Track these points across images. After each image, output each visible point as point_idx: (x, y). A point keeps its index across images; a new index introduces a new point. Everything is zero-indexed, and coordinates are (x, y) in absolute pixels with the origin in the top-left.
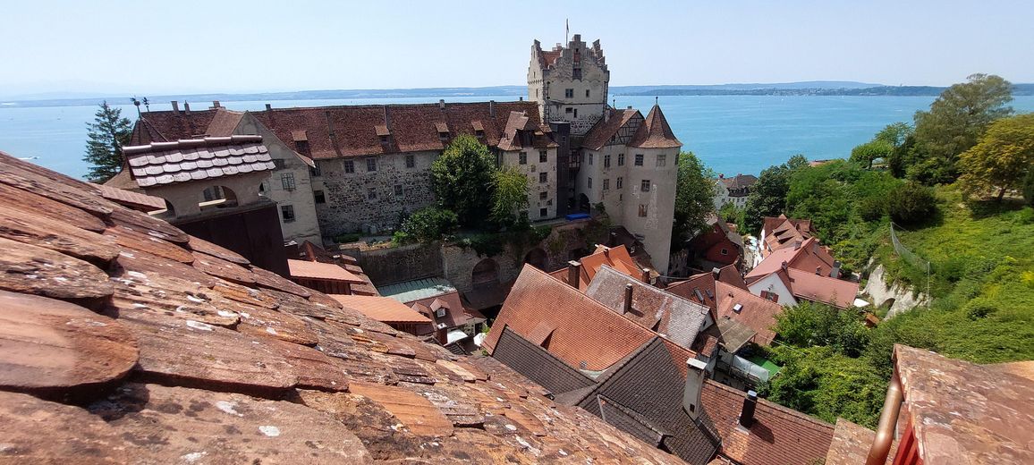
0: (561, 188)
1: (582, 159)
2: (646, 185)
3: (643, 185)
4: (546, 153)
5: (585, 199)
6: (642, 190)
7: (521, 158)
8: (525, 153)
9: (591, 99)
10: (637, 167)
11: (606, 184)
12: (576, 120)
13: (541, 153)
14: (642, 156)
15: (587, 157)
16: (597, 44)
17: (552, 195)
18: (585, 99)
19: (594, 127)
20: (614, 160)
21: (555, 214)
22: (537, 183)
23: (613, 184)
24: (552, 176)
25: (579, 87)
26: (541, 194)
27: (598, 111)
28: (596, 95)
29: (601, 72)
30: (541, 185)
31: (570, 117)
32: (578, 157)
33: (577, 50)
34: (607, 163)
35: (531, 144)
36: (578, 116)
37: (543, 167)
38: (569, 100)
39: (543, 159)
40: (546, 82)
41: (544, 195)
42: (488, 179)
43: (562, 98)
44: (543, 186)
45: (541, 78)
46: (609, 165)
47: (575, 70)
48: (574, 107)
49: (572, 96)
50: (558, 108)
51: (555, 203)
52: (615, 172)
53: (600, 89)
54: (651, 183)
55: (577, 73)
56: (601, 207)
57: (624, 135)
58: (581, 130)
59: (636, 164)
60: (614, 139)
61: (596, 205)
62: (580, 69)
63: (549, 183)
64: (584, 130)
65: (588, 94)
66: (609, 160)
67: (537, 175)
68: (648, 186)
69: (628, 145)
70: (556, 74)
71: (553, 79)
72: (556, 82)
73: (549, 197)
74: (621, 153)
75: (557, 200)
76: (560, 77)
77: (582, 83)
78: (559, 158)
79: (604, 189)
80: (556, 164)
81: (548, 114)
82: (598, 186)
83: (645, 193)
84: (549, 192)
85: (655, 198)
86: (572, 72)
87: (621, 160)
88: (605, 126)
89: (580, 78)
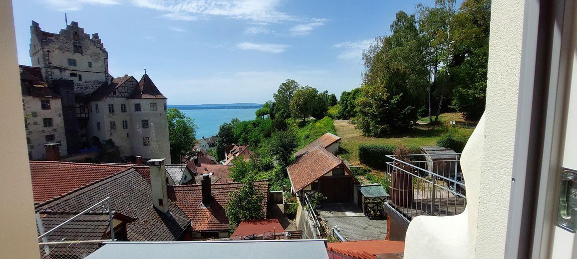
1: (90, 111)
2: (145, 124)
3: (143, 124)
4: (48, 102)
5: (96, 139)
6: (143, 127)
9: (93, 69)
10: (136, 112)
11: (113, 125)
12: (81, 83)
13: (42, 102)
14: (139, 104)
15: (94, 108)
16: (96, 36)
17: (61, 136)
18: (87, 68)
19: (99, 89)
20: (117, 108)
21: (66, 153)
22: (41, 127)
23: (119, 125)
24: (58, 121)
25: (82, 61)
26: (47, 136)
27: (102, 78)
28: (97, 66)
29: (98, 50)
30: (45, 129)
31: (76, 80)
32: (86, 109)
33: (76, 33)
34: (111, 109)
35: (30, 94)
36: (83, 78)
37: (47, 114)
38: (72, 67)
39: (45, 106)
40: (45, 50)
41: (50, 138)
43: (65, 65)
44: (49, 129)
45: (40, 47)
46: (113, 112)
47: (75, 46)
48: (78, 73)
49: (75, 65)
50: (61, 71)
51: (64, 143)
52: (119, 118)
53: (101, 63)
54: (149, 122)
55: (78, 49)
56: (110, 142)
57: (123, 91)
58: (87, 90)
59: (136, 111)
60: (115, 93)
61: (107, 141)
62: (80, 47)
63: (55, 127)
64: (90, 91)
65: (90, 65)
66: (112, 108)
67: (40, 120)
68: (147, 124)
69: (128, 98)
70: (57, 46)
71: (53, 50)
72: (57, 52)
73: (57, 139)
74: (123, 103)
75: (67, 141)
76: (60, 49)
77: (84, 57)
78: (64, 107)
79: (111, 129)
80: (61, 112)
81: (51, 75)
82: (106, 127)
83: (146, 129)
84: (56, 135)
85: (154, 132)
86: (72, 47)
87: (123, 108)
88: (108, 87)
89: (81, 53)
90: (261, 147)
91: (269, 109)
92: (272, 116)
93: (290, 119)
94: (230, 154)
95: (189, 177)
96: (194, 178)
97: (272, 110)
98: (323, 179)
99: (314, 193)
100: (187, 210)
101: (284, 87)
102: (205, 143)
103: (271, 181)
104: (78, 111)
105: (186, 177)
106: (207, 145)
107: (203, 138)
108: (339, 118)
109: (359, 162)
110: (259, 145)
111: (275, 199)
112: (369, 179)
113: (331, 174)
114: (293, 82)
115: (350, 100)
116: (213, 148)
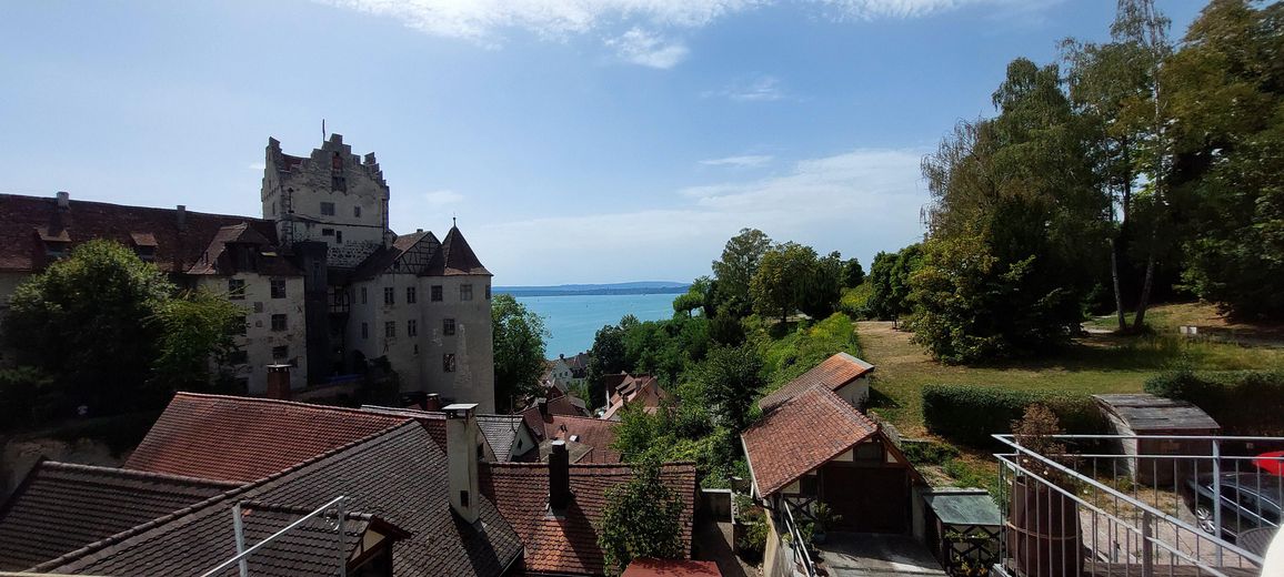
0: (314, 339)
1: (352, 300)
2: (449, 328)
3: (446, 326)
4: (283, 284)
5: (359, 355)
6: (445, 333)
7: (232, 288)
8: (241, 282)
9: (363, 220)
10: (435, 303)
11: (390, 328)
12: (340, 246)
13: (273, 283)
14: (441, 287)
15: (359, 295)
16: (370, 158)
17: (298, 350)
18: (352, 219)
19: (371, 258)
20: (400, 295)
21: (303, 382)
22: (266, 331)
23: (402, 329)
24: (297, 321)
25: (344, 204)
26: (276, 349)
27: (377, 236)
28: (368, 215)
29: (377, 187)
30: (273, 334)
31: (331, 241)
32: (346, 298)
33: (338, 154)
34: (389, 296)
35: (254, 270)
36: (344, 240)
37: (279, 306)
38: (327, 218)
39: (277, 292)
40: (285, 188)
41: (280, 352)
42: (148, 311)
43: (315, 213)
44: (280, 335)
45: (278, 184)
46: (393, 302)
47: (334, 179)
48: (336, 229)
49: (332, 214)
50: (308, 226)
51: (303, 363)
52: (402, 313)
53: (376, 209)
54: (456, 323)
55: (339, 184)
56: (383, 363)
57: (413, 261)
58: (349, 260)
59: (433, 300)
60: (397, 265)
61: (376, 361)
62: (343, 179)
63: (290, 331)
64: (354, 261)
65: (358, 212)
66: (391, 294)
67: (266, 318)
68: (453, 327)
69: (420, 275)
70: (305, 180)
71: (299, 186)
72: (304, 191)
73: (291, 355)
74: (411, 285)
75: (308, 360)
76: (310, 185)
77: (348, 197)
78: (309, 294)
79: (387, 336)
80: (303, 302)
81: (292, 233)
82: (378, 332)
83: (449, 337)
84: (292, 346)
85: (464, 342)
86: (330, 180)
87: (411, 295)
88: (385, 253)
89: (344, 191)
90: (685, 381)
91: (702, 296)
92: (710, 312)
93: (750, 318)
94: (617, 395)
95: (528, 445)
96: (537, 446)
97: (710, 296)
98: (829, 467)
99: (807, 504)
100: (518, 521)
101: (737, 247)
102: (566, 368)
103: (706, 463)
104: (331, 300)
105: (520, 444)
106: (569, 372)
107: (562, 356)
108: (869, 316)
109: (924, 430)
110: (681, 377)
111: (714, 509)
112: (953, 476)
113: (849, 457)
114: (757, 234)
115: (896, 274)
116: (581, 380)
